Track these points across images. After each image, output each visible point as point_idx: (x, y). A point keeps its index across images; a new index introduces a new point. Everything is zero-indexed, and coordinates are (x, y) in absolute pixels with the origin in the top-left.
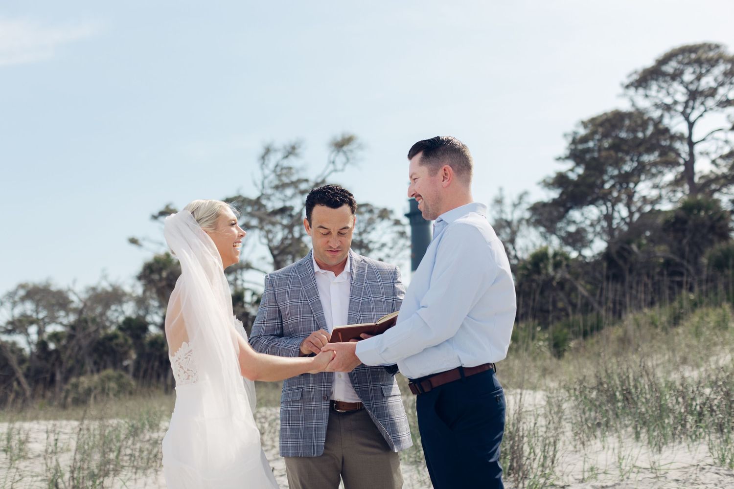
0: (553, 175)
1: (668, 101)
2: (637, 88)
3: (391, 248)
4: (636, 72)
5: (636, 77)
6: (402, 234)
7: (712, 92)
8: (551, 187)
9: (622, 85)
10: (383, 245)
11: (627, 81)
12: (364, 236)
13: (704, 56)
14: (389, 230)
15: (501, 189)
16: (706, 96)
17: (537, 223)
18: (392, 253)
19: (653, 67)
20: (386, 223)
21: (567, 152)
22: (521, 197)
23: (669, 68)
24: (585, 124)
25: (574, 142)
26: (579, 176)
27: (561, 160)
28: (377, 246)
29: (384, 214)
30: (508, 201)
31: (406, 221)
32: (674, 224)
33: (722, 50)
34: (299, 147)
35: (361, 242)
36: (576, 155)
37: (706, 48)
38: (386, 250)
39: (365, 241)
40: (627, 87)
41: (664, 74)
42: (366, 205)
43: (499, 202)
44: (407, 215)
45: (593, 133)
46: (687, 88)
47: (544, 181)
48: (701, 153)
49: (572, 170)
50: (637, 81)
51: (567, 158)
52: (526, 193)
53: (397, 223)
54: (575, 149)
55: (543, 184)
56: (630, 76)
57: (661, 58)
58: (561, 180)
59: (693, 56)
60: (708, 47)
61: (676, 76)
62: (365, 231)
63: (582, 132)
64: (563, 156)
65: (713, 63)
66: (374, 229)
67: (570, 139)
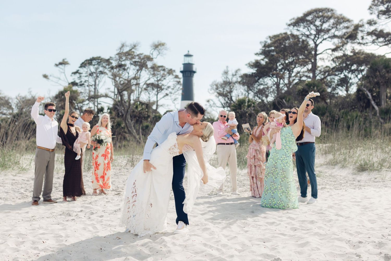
0: (254, 61)
1: (308, 33)
2: (294, 26)
3: (173, 89)
4: (293, 19)
5: (293, 21)
6: (179, 82)
7: (328, 31)
8: (252, 67)
9: (287, 24)
10: (169, 87)
11: (289, 23)
12: (159, 82)
13: (326, 14)
14: (172, 80)
15: (227, 67)
16: (325, 33)
17: (244, 84)
18: (173, 91)
19: (302, 17)
20: (171, 77)
21: (261, 51)
22: (236, 72)
23: (309, 18)
24: (270, 38)
25: (265, 46)
26: (266, 62)
27: (257, 55)
28: (165, 87)
29: (171, 72)
30: (230, 73)
31: (181, 75)
32: (302, 92)
33: (334, 12)
34: (138, 45)
35: (158, 85)
36: (265, 53)
37: (327, 10)
38: (170, 90)
39: (160, 85)
40: (289, 25)
41: (307, 21)
42: (162, 66)
43: (226, 73)
44: (181, 72)
45: (274, 43)
46: (316, 28)
47: (249, 64)
48: (320, 59)
49: (263, 60)
50: (294, 23)
51: (261, 54)
52: (239, 70)
53: (177, 77)
54: (264, 50)
55: (248, 65)
56: (290, 20)
57: (306, 13)
58: (256, 64)
59: (321, 14)
60: (328, 10)
61: (312, 22)
62: (160, 80)
63: (269, 42)
64: (259, 53)
65: (329, 18)
66: (165, 79)
67: (263, 44)
